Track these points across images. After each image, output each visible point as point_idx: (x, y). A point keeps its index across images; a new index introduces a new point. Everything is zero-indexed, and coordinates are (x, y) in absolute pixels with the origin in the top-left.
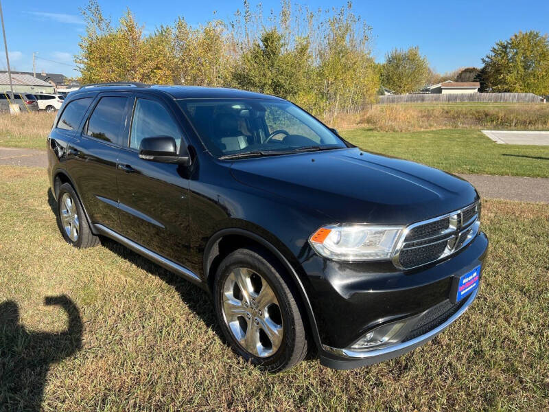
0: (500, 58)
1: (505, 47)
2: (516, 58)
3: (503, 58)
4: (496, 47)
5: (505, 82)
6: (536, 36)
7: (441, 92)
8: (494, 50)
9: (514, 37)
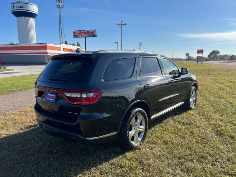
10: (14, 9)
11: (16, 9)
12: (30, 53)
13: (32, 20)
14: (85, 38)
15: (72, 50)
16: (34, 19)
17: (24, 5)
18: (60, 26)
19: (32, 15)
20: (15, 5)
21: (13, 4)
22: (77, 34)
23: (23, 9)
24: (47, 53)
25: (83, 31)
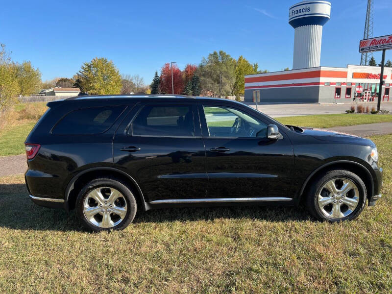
0: (88, 73)
1: (89, 66)
2: (97, 74)
3: (90, 73)
4: (85, 66)
5: (94, 89)
6: (106, 61)
7: (55, 95)
8: (83, 68)
9: (93, 61)
10: (294, 16)
11: (296, 15)
12: (293, 85)
13: (318, 30)
14: (384, 50)
15: (371, 75)
16: (322, 26)
17: (308, 6)
18: (367, 30)
19: (319, 20)
20: (295, 9)
21: (292, 9)
22: (368, 45)
23: (307, 13)
24: (319, 83)
25: (380, 39)
